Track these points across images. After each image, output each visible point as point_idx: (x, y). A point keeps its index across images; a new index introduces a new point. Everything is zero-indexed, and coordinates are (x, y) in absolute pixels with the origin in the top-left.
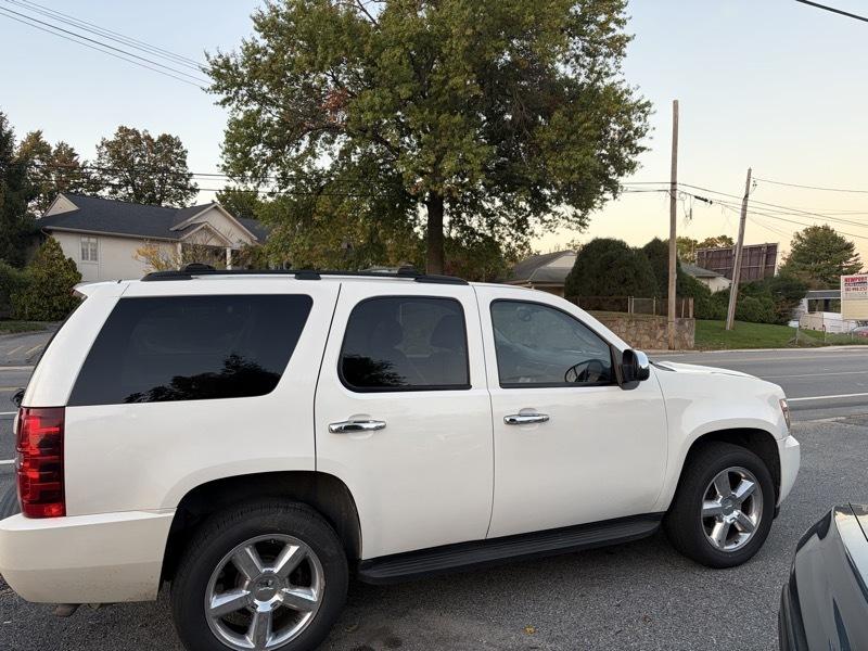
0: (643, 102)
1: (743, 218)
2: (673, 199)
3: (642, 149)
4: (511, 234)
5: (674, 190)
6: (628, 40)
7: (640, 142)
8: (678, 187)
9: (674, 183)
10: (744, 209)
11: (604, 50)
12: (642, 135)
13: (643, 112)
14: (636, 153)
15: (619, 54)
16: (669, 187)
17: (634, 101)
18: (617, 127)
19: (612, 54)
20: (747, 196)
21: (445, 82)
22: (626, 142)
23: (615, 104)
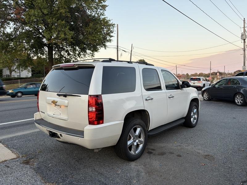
0: (113, 24)
1: (131, 56)
2: (118, 50)
3: (112, 36)
4: (74, 57)
5: (118, 48)
6: (107, 6)
7: (112, 34)
8: (119, 47)
9: (118, 46)
10: (131, 54)
11: (100, 8)
12: (113, 32)
13: (113, 26)
14: (111, 37)
15: (104, 10)
16: (116, 47)
17: (111, 23)
18: (106, 30)
19: (102, 9)
20: (131, 51)
21: (58, 11)
22: (108, 34)
23: (106, 23)
